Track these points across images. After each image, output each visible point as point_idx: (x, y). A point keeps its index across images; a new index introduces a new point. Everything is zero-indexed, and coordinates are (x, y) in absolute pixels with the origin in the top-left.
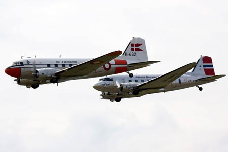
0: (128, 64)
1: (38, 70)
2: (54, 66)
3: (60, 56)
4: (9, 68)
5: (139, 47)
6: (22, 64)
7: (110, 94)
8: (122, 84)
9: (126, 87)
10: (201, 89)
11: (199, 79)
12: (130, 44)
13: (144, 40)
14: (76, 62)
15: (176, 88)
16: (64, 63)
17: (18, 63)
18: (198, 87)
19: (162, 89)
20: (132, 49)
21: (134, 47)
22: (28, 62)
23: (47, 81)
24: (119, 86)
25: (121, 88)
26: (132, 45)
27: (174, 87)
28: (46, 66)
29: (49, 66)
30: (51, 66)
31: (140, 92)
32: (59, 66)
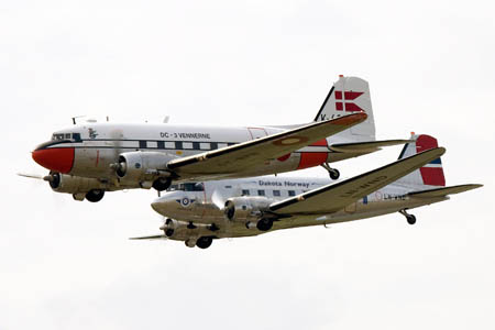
0: (330, 144)
1: (124, 154)
2: (155, 145)
3: (166, 120)
4: (44, 147)
5: (356, 101)
6: (77, 137)
7: (195, 227)
8: (231, 199)
9: (244, 207)
10: (411, 220)
11: (410, 194)
12: (333, 94)
13: (366, 84)
14: (207, 136)
15: (355, 215)
16: (179, 139)
17: (68, 135)
18: (405, 214)
19: (324, 217)
20: (339, 107)
21: (344, 101)
22: (92, 133)
23: (145, 184)
24: (221, 206)
25: (230, 211)
26: (338, 95)
27: (352, 213)
28: (137, 145)
29: (143, 144)
30: (149, 145)
31: (275, 223)
32: (167, 145)
